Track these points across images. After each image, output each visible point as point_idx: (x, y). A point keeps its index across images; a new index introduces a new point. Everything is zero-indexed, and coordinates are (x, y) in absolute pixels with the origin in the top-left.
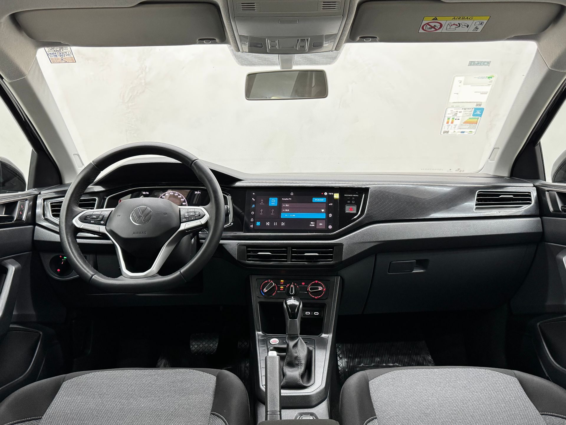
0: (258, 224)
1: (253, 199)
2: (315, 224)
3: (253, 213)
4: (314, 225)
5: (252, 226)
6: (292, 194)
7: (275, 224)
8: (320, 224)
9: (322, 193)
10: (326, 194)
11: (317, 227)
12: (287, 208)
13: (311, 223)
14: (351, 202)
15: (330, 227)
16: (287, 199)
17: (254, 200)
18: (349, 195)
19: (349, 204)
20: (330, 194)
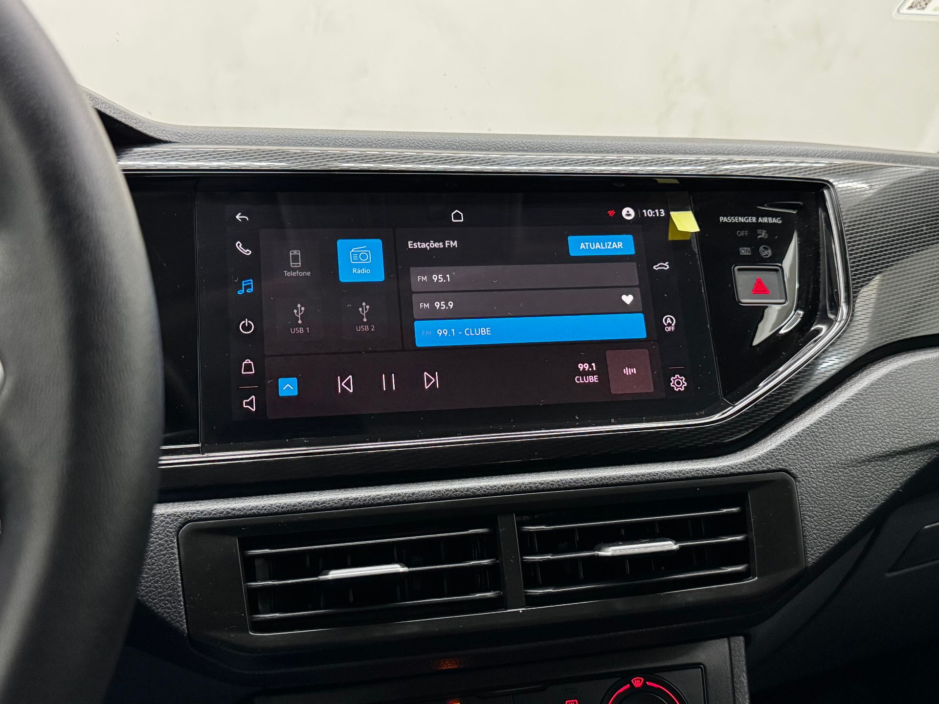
0: (288, 387)
1: (239, 245)
2: (602, 372)
3: (246, 326)
4: (594, 379)
5: (249, 403)
6: (457, 216)
7: (389, 382)
8: (627, 371)
9: (611, 213)
10: (628, 213)
11: (616, 389)
12: (440, 292)
13: (581, 367)
14: (756, 252)
15: (678, 383)
16: (436, 245)
17: (248, 252)
18: (742, 220)
19: (745, 260)
20: (649, 213)
